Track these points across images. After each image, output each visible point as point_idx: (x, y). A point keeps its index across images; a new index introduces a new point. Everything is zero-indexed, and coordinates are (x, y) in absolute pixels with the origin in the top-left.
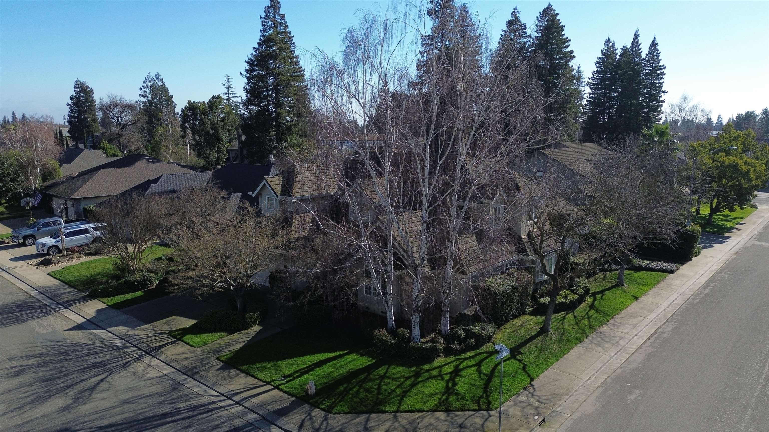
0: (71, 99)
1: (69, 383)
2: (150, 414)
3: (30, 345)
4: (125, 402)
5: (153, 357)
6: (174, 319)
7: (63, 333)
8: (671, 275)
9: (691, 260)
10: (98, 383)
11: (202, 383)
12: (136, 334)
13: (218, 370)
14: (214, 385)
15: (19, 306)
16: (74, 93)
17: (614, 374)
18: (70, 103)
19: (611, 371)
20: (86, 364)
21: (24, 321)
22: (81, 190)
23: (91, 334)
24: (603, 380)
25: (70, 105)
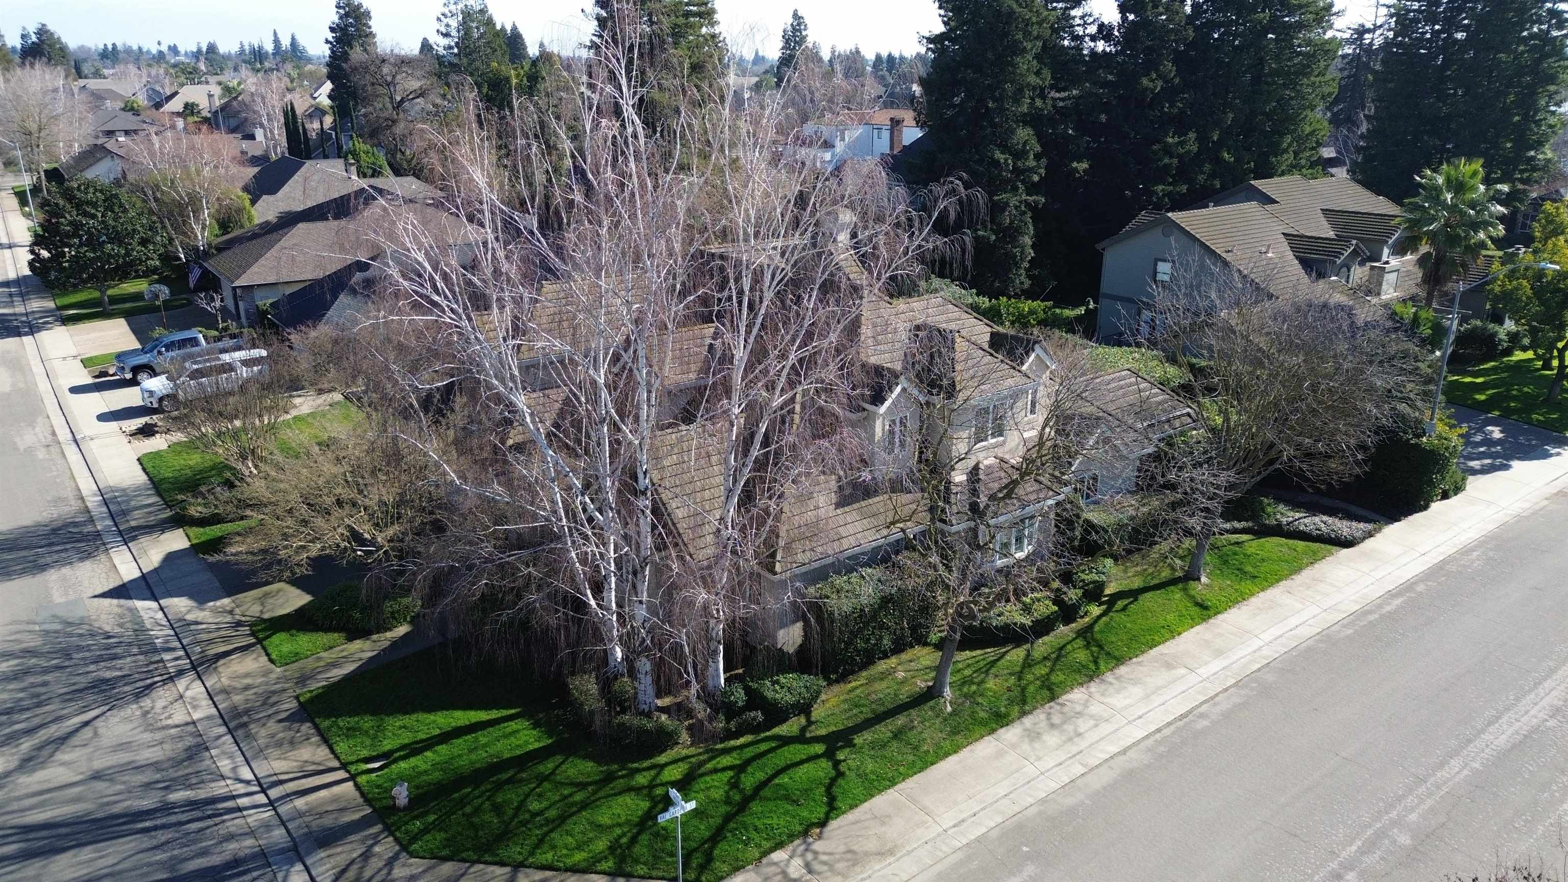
0: (332, 30)
1: (36, 721)
2: (117, 809)
3: (21, 627)
4: (97, 776)
5: (200, 678)
6: (279, 591)
7: (87, 602)
8: (1345, 551)
9: (1426, 507)
10: (77, 730)
11: (240, 749)
12: (199, 620)
13: (280, 721)
14: (255, 757)
15: (54, 531)
16: (336, 19)
17: (1015, 818)
18: (331, 39)
19: (1017, 809)
20: (83, 681)
21: (43, 568)
22: (255, 268)
23: (130, 610)
24: (984, 830)
25: (331, 43)
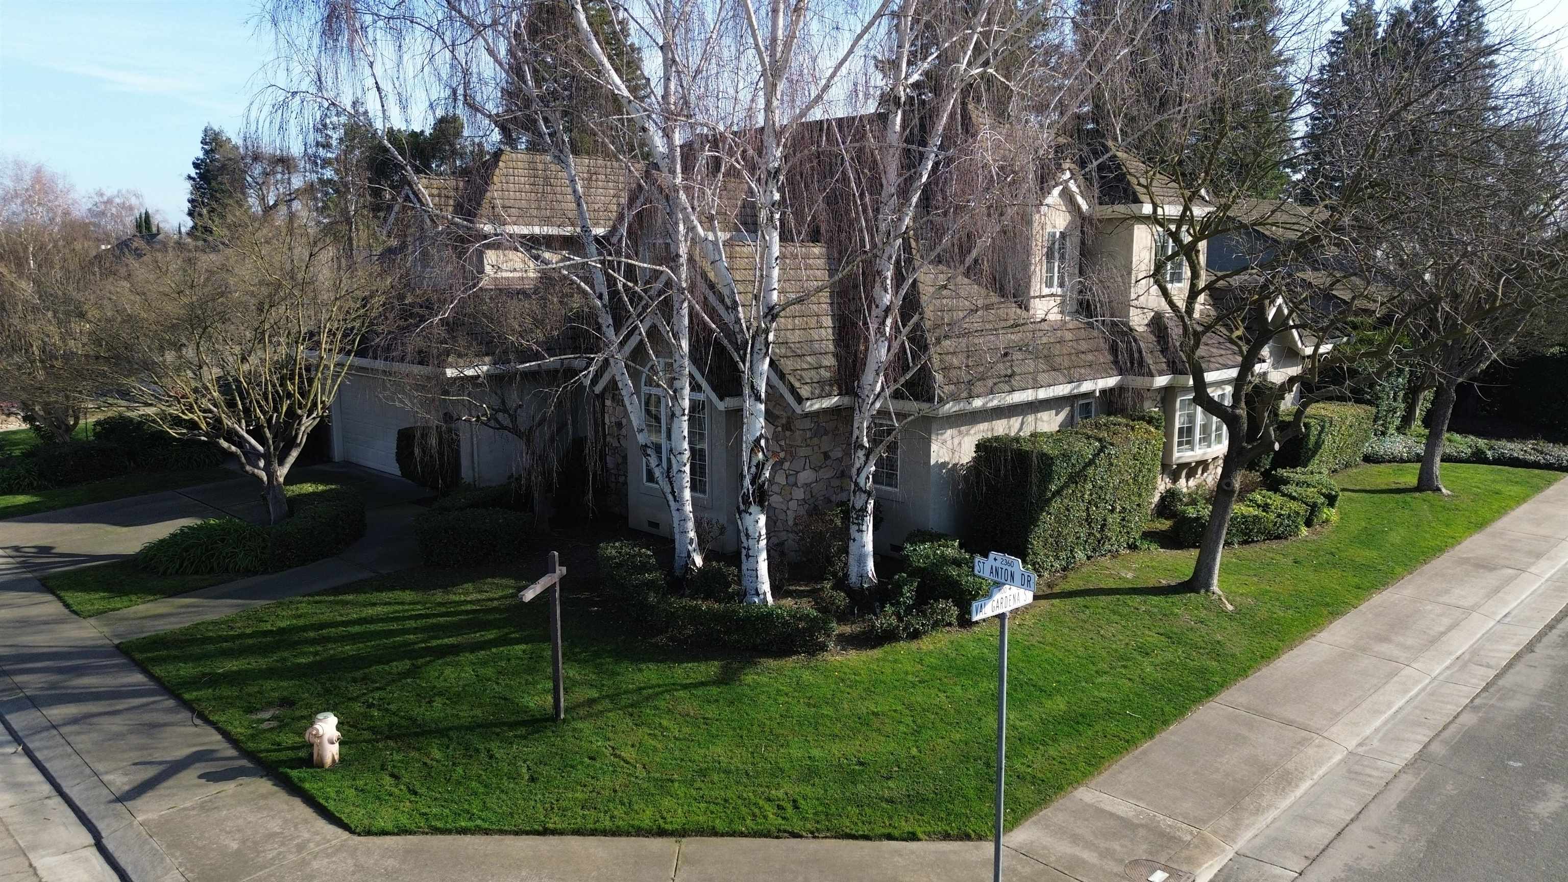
0: (196, 166)
16: (201, 155)
17: (1451, 729)
18: (193, 175)
19: (1441, 720)
25: (193, 179)
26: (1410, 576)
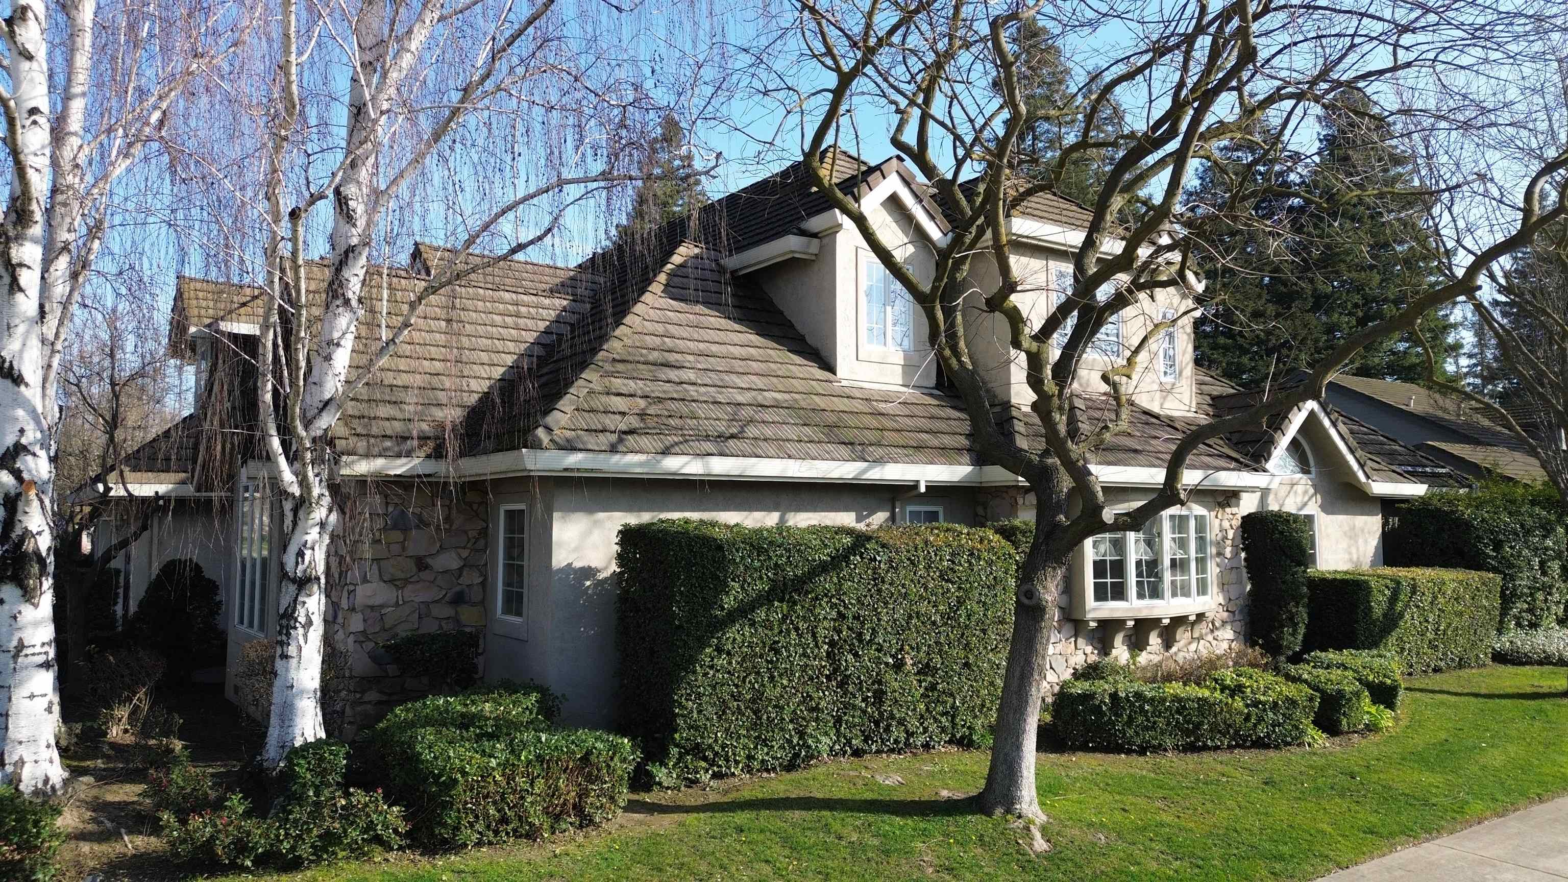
26: (1496, 821)
